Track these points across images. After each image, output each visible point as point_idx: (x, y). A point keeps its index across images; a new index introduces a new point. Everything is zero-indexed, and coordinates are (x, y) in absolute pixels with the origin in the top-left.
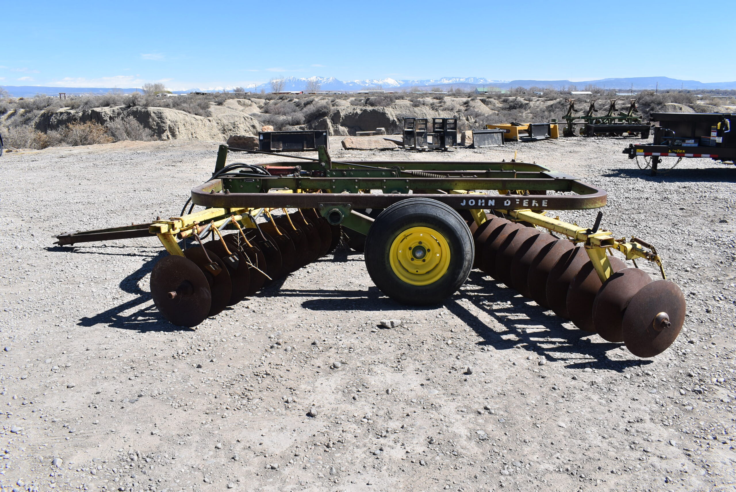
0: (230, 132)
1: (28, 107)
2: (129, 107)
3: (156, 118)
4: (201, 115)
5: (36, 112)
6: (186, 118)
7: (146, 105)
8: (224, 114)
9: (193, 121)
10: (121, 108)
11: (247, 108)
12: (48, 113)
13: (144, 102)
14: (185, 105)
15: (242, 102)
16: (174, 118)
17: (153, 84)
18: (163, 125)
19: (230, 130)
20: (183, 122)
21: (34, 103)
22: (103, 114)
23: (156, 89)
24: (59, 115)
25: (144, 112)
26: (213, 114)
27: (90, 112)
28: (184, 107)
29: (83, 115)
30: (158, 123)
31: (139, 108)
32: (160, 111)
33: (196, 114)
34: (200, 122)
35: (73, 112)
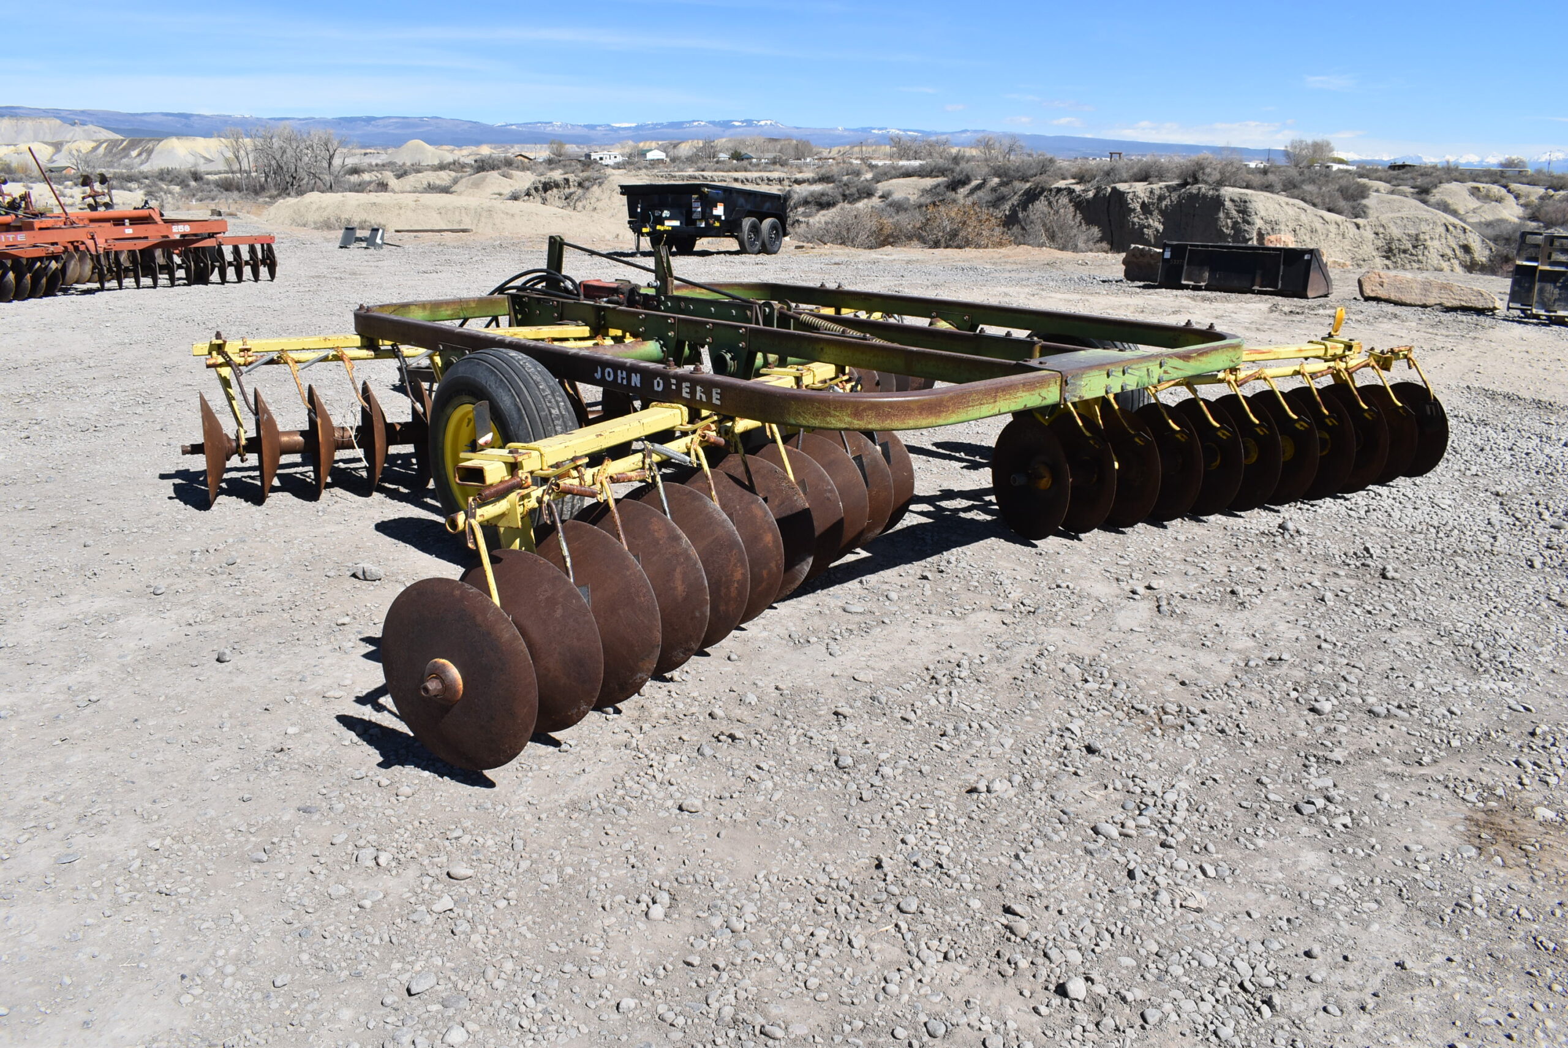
0: (1402, 255)
1: (1006, 175)
2: (1185, 184)
3: (1234, 212)
4: (1340, 213)
5: (1017, 184)
6: (1303, 217)
7: (1220, 183)
8: (1399, 215)
9: (1318, 224)
10: (1167, 187)
11: (1486, 206)
12: (1035, 189)
13: (1216, 176)
14: (1308, 188)
15: (1484, 192)
16: (1272, 215)
17: (1310, 141)
18: (1247, 227)
19: (1405, 251)
20: (1292, 225)
21: (1017, 170)
22: (1130, 196)
23: (1315, 152)
24: (1053, 193)
25: (1212, 197)
26: (1370, 212)
27: (1109, 190)
28: (1304, 192)
29: (1095, 196)
30: (1235, 223)
31: (1204, 188)
32: (1244, 198)
33: (1329, 210)
34: (1333, 228)
35: (1078, 188)
